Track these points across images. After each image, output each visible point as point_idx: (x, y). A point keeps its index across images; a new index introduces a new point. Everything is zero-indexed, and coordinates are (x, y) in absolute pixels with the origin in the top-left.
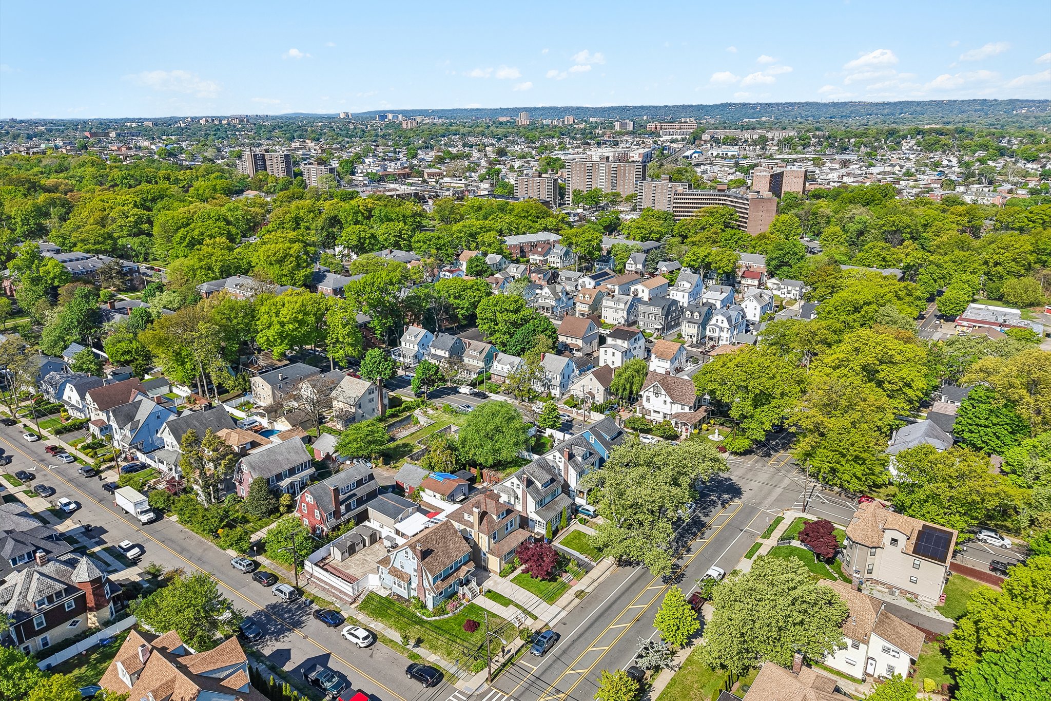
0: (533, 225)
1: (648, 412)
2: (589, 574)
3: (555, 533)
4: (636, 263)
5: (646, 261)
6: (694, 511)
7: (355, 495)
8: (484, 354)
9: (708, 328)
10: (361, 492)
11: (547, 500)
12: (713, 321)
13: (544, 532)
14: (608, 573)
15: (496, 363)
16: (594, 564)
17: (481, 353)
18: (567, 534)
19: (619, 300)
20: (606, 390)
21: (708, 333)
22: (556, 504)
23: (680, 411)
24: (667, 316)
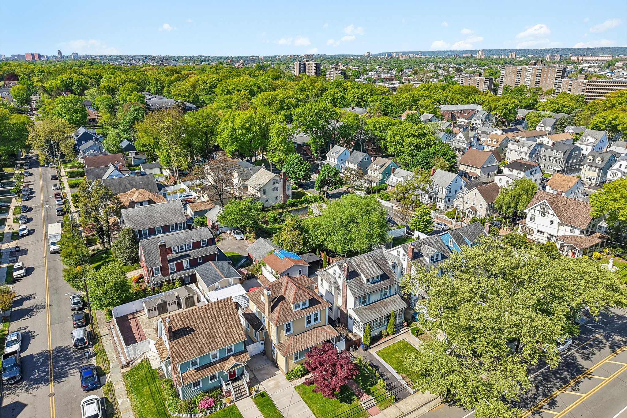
0: (465, 100)
1: (531, 232)
2: (400, 404)
3: (375, 340)
4: (545, 126)
5: (555, 124)
6: (569, 349)
7: (188, 256)
8: (384, 168)
9: (609, 172)
10: (195, 254)
11: (373, 298)
12: (616, 166)
13: (361, 335)
14: (426, 409)
15: (392, 176)
16: (411, 390)
17: (382, 166)
18: (391, 343)
19: (523, 145)
20: (488, 205)
21: (609, 176)
22: (385, 305)
23: (568, 234)
24: (568, 159)
